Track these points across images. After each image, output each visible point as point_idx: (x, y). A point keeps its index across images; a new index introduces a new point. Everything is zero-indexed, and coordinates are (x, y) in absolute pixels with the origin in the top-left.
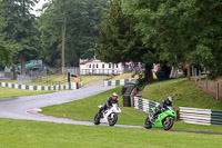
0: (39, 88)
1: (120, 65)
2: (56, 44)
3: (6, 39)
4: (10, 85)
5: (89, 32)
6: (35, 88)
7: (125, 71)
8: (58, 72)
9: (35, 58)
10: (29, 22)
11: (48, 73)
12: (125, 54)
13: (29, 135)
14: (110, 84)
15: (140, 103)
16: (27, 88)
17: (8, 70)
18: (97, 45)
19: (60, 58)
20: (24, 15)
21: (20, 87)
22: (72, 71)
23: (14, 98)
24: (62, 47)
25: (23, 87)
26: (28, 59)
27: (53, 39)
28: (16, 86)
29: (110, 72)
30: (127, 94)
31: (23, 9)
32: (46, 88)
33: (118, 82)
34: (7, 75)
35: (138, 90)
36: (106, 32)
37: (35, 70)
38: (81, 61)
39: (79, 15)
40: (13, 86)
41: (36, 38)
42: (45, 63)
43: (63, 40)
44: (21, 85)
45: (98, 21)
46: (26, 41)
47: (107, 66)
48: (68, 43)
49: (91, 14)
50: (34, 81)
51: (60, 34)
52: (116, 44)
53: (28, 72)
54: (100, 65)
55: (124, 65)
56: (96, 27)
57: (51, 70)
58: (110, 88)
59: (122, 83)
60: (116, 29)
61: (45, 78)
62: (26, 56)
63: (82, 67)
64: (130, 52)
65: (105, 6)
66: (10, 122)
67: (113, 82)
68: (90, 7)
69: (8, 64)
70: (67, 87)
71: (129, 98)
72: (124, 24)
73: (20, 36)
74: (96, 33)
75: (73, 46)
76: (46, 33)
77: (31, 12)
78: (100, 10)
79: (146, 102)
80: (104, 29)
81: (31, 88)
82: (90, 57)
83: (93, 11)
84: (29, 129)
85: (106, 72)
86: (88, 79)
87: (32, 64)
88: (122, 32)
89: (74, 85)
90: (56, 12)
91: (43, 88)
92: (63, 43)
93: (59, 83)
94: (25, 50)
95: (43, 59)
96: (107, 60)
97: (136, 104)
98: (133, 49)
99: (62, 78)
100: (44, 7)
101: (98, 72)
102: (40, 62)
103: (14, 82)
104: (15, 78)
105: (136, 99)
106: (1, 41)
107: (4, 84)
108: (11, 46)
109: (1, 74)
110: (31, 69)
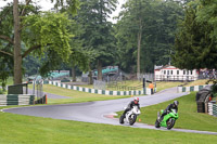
0: (115, 93)
1: (194, 71)
2: (131, 51)
3: (84, 46)
4: (87, 90)
5: (164, 39)
6: (111, 93)
7: (199, 78)
8: (134, 78)
9: (111, 64)
10: (106, 29)
11: (124, 78)
12: (200, 61)
13: (105, 139)
14: (184, 90)
15: (215, 109)
16: (103, 93)
17: (85, 75)
18: (172, 51)
19: (136, 64)
20: (101, 23)
21: (96, 92)
22: (147, 77)
23: (91, 102)
24: (138, 53)
25: (100, 92)
26: (105, 65)
27: (129, 46)
28: (93, 91)
29: (185, 78)
30: (201, 100)
31: (101, 17)
32: (122, 93)
33: (192, 89)
34: (84, 80)
35: (212, 96)
36: (181, 39)
37: (110, 75)
38: (156, 67)
39: (155, 22)
40: (90, 91)
41: (112, 44)
42: (121, 69)
43: (139, 47)
44: (97, 90)
45: (173, 28)
46: (103, 48)
47: (181, 72)
48: (142, 50)
49: (167, 22)
50: (109, 86)
51: (136, 41)
52: (191, 51)
53: (104, 77)
54: (175, 71)
55: (198, 71)
56: (171, 34)
57: (127, 76)
58: (184, 94)
59: (196, 89)
60: (190, 36)
61: (121, 84)
62: (102, 62)
63: (157, 73)
64: (205, 59)
65: (180, 14)
66: (87, 125)
67: (188, 88)
68: (166, 15)
69: (85, 69)
70: (142, 92)
71: (203, 104)
72: (199, 32)
73: (97, 43)
74: (171, 40)
75: (148, 53)
76: (122, 40)
77: (108, 20)
78: (175, 17)
80: (180, 36)
81: (107, 92)
82: (164, 63)
83: (169, 18)
84: (106, 133)
85: (180, 78)
86: (163, 85)
87: (108, 70)
88: (197, 39)
89: (148, 91)
90: (132, 20)
91: (119, 94)
92: (139, 50)
93: (135, 89)
94: (102, 56)
95: (119, 65)
96: (181, 66)
97: (211, 110)
98: (208, 56)
99: (137, 84)
100: (121, 14)
101: (172, 78)
102: (116, 68)
103: (91, 87)
104: (92, 83)
105: (211, 105)
106: (79, 48)
107: (81, 89)
108: (89, 53)
109: (78, 79)
110: (107, 74)
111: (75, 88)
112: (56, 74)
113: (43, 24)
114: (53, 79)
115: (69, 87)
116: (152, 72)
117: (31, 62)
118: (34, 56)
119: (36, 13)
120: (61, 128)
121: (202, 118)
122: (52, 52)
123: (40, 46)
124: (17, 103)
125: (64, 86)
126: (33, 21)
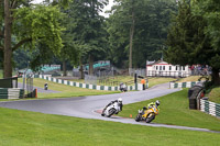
0: (106, 88)
1: (187, 67)
2: (123, 46)
3: (75, 40)
4: (78, 85)
5: (157, 34)
6: (102, 88)
7: (193, 74)
8: (125, 73)
9: (103, 58)
11: (115, 73)
12: (193, 57)
13: (96, 134)
14: (176, 86)
15: (207, 106)
16: (94, 87)
17: (76, 70)
18: (165, 47)
19: (127, 59)
20: (93, 17)
21: (87, 86)
22: (139, 72)
23: (82, 97)
24: (130, 48)
25: (91, 87)
26: (96, 60)
27: (122, 40)
28: (84, 86)
29: (177, 74)
30: (193, 97)
31: (93, 12)
32: (113, 88)
33: (184, 85)
34: (75, 75)
35: (204, 92)
36: (174, 34)
37: (102, 70)
38: (148, 63)
39: (147, 17)
40: (81, 85)
41: (104, 39)
42: (113, 63)
43: (131, 42)
45: (166, 24)
46: (94, 42)
47: (174, 68)
48: (135, 45)
49: (160, 17)
50: (101, 81)
51: (128, 36)
52: (183, 46)
53: (96, 72)
54: (167, 67)
55: (191, 68)
56: (164, 29)
57: (118, 71)
58: (176, 90)
59: (189, 85)
60: (183, 32)
61: (112, 79)
62: (94, 56)
63: (149, 68)
64: (198, 55)
65: (174, 9)
66: (78, 120)
67: (180, 84)
68: (159, 10)
69: (76, 64)
70: (134, 88)
71: (195, 100)
72: (192, 27)
73: (89, 37)
74: (164, 35)
75: (140, 47)
76: (114, 35)
77: (100, 14)
78: (169, 12)
79: (212, 105)
80: (173, 32)
81: (98, 87)
82: (157, 59)
83: (162, 13)
84: (97, 128)
85: (172, 74)
86: (155, 81)
87: (99, 64)
88: (190, 35)
89: (140, 86)
90: (125, 14)
91: (110, 89)
92: (131, 44)
94: (93, 51)
95: (111, 60)
96: (174, 62)
97: (203, 107)
98: (201, 52)
99: (127, 80)
100: (113, 8)
101: (164, 74)
102: (108, 63)
103: (82, 82)
104: (83, 78)
105: (203, 102)
106: (71, 42)
107: (71, 83)
108: (80, 47)
109: (69, 74)
110: (98, 69)
111: (66, 82)
112: (46, 68)
113: (35, 17)
114: (43, 73)
115: (60, 81)
116: (145, 67)
117: (22, 55)
118: (24, 49)
119: (28, 6)
120: (52, 123)
121: (193, 115)
122: (43, 46)
123: (31, 40)
124: (7, 97)
125: (55, 80)
126: (24, 14)
